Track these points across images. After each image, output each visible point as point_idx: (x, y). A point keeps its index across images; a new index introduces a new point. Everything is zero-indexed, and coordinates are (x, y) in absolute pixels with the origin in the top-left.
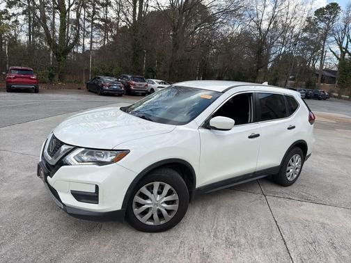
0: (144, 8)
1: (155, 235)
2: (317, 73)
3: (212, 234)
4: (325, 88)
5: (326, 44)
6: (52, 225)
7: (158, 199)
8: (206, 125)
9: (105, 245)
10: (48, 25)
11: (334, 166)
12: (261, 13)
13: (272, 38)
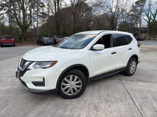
0: (60, 6)
1: (72, 100)
2: (139, 29)
3: (98, 98)
4: (143, 35)
5: (141, 16)
6: (24, 99)
7: (72, 83)
8: (92, 49)
9: (49, 106)
10: (18, 16)
11: (150, 67)
12: (112, 5)
13: (117, 15)
